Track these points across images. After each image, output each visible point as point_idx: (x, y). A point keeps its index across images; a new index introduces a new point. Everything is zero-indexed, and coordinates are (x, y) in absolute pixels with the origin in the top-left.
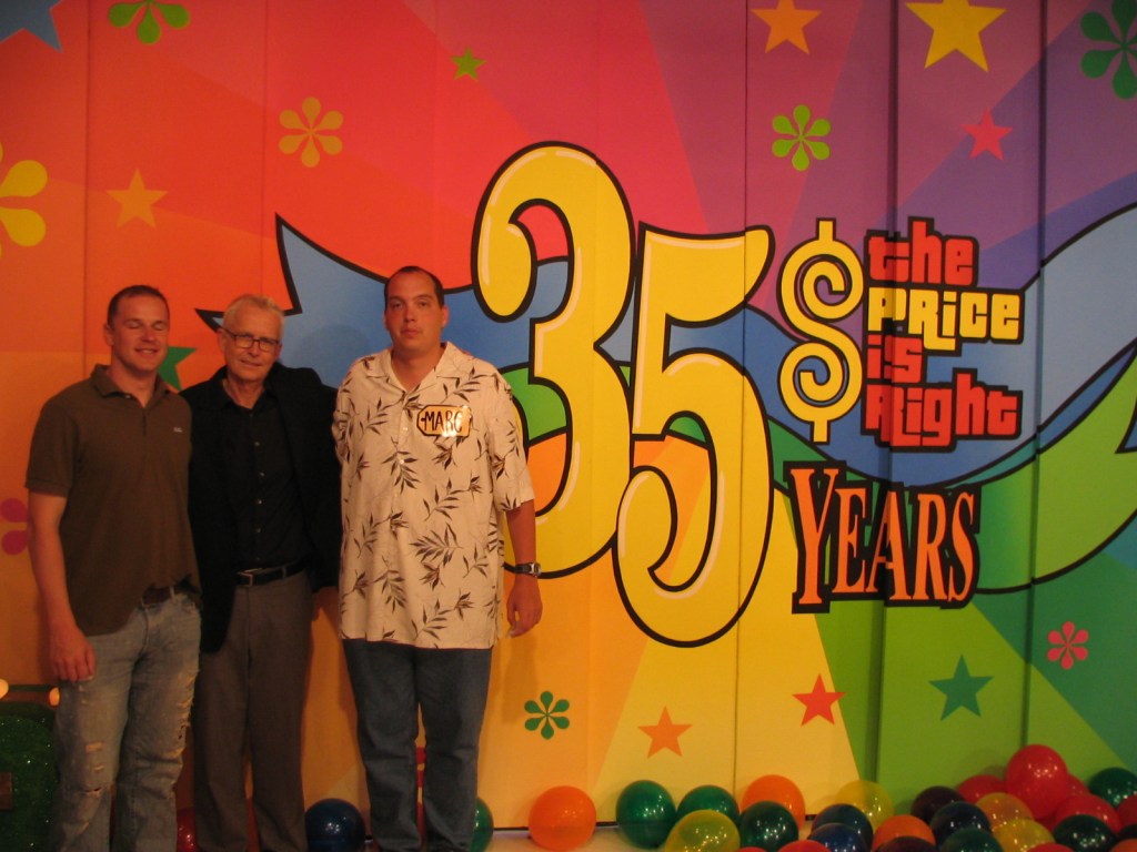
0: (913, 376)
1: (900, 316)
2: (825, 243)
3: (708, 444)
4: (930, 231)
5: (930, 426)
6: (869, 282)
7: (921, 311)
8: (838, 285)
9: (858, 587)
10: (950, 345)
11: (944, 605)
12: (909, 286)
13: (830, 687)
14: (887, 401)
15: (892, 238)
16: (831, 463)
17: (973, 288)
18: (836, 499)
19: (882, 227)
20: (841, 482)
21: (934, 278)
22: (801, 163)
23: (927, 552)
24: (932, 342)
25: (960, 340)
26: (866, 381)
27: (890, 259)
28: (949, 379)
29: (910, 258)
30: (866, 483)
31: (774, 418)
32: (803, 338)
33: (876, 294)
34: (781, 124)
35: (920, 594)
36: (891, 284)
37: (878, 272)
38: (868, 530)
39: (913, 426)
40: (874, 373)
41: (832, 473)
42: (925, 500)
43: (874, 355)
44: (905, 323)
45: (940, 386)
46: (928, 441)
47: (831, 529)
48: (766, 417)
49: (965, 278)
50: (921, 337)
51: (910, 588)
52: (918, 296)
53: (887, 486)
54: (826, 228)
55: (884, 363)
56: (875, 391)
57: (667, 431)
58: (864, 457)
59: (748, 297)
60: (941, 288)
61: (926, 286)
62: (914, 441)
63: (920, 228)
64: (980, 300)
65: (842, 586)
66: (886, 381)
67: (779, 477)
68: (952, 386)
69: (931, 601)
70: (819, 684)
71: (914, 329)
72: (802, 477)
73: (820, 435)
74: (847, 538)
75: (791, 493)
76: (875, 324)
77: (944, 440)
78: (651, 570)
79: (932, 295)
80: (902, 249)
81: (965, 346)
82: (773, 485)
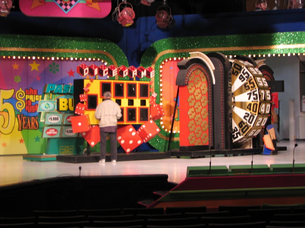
0: (30, 104)
1: (29, 98)
2: (21, 90)
3: (8, 112)
4: (32, 88)
5: (32, 110)
6: (26, 94)
7: (31, 97)
8: (22, 95)
9: (26, 128)
10: (35, 101)
11: (35, 129)
12: (30, 95)
13: (23, 139)
14: (28, 107)
15: (28, 89)
16: (22, 114)
17: (37, 95)
18: (23, 118)
19: (27, 88)
20: (23, 116)
21: (33, 94)
22: (18, 82)
23: (33, 124)
24: (32, 101)
25: (36, 101)
26: (26, 105)
27: (28, 92)
28: (35, 104)
29: (30, 92)
30: (26, 116)
31: (15, 109)
32: (18, 101)
33: (27, 96)
34: (15, 77)
35: (32, 128)
36: (28, 94)
37: (26, 93)
38: (26, 122)
39: (31, 110)
40: (27, 104)
41: (22, 115)
42: (32, 118)
43: (26, 103)
44: (29, 99)
45: (34, 105)
46: (32, 112)
47: (22, 121)
48: (14, 109)
49: (36, 94)
50: (31, 100)
51: (31, 127)
52: (31, 96)
53: (28, 116)
54: (21, 89)
55: (28, 103)
56: (26, 106)
57: (3, 111)
58: (26, 113)
59: (12, 97)
60: (33, 95)
61: (31, 95)
62: (31, 111)
63: (31, 89)
64: (38, 96)
65: (24, 128)
66: (28, 105)
67: (16, 116)
68: (35, 106)
69: (33, 129)
70: (22, 139)
71: (30, 99)
72: (19, 116)
73: (21, 111)
74: (24, 122)
75: (17, 117)
76: (26, 99)
77: (34, 111)
78: (2, 126)
79: (32, 96)
80: (29, 91)
81: (36, 102)
82: (15, 117)
